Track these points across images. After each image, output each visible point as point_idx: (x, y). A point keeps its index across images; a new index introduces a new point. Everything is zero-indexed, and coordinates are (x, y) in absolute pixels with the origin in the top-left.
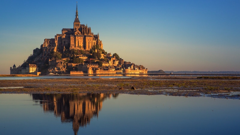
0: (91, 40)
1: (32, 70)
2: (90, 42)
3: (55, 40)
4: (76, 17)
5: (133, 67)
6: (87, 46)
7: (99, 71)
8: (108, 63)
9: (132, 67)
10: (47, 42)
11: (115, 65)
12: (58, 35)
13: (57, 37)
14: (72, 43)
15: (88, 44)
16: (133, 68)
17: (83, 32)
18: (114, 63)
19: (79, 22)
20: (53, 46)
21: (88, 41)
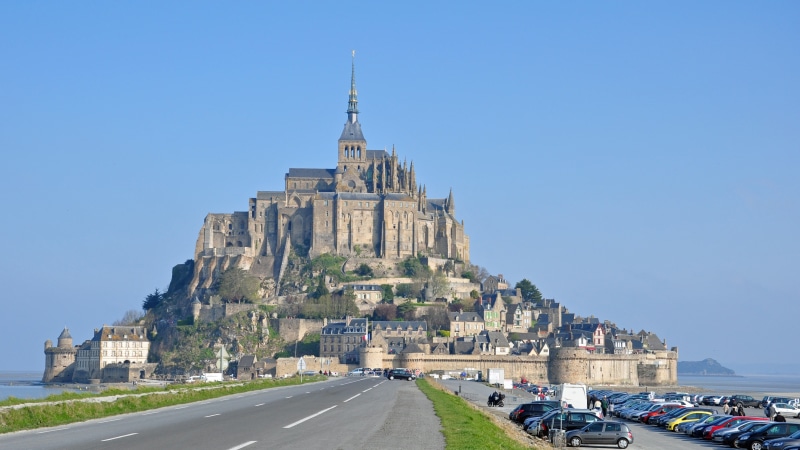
0: (410, 215)
1: (115, 354)
2: (403, 226)
3: (250, 215)
4: (350, 119)
5: (602, 337)
6: (387, 244)
7: (419, 356)
8: (481, 317)
9: (599, 337)
10: (217, 227)
11: (514, 329)
12: (263, 195)
13: (259, 203)
14: (321, 226)
15: (395, 232)
16: (602, 342)
17: (375, 181)
18: (510, 320)
19: (363, 139)
20: (240, 244)
21: (396, 222)
